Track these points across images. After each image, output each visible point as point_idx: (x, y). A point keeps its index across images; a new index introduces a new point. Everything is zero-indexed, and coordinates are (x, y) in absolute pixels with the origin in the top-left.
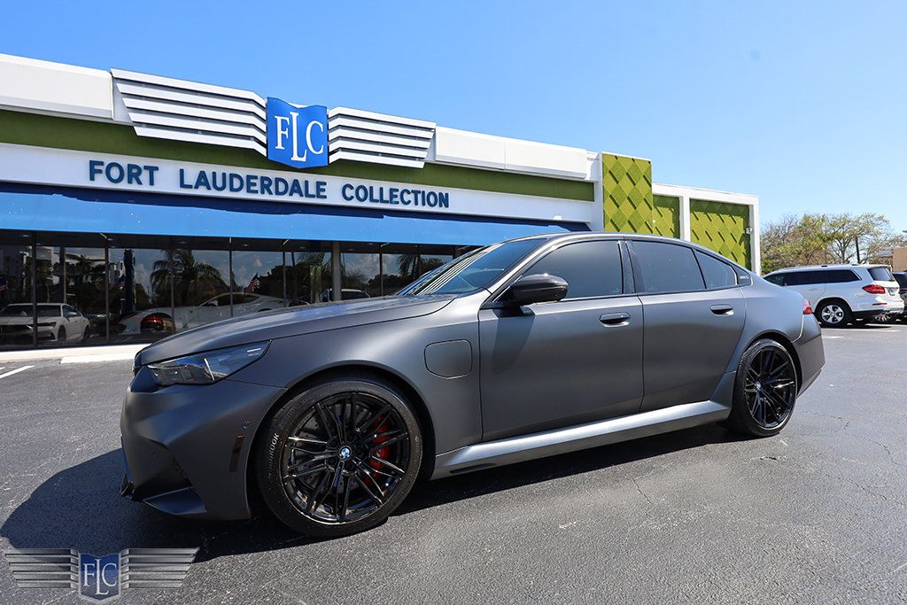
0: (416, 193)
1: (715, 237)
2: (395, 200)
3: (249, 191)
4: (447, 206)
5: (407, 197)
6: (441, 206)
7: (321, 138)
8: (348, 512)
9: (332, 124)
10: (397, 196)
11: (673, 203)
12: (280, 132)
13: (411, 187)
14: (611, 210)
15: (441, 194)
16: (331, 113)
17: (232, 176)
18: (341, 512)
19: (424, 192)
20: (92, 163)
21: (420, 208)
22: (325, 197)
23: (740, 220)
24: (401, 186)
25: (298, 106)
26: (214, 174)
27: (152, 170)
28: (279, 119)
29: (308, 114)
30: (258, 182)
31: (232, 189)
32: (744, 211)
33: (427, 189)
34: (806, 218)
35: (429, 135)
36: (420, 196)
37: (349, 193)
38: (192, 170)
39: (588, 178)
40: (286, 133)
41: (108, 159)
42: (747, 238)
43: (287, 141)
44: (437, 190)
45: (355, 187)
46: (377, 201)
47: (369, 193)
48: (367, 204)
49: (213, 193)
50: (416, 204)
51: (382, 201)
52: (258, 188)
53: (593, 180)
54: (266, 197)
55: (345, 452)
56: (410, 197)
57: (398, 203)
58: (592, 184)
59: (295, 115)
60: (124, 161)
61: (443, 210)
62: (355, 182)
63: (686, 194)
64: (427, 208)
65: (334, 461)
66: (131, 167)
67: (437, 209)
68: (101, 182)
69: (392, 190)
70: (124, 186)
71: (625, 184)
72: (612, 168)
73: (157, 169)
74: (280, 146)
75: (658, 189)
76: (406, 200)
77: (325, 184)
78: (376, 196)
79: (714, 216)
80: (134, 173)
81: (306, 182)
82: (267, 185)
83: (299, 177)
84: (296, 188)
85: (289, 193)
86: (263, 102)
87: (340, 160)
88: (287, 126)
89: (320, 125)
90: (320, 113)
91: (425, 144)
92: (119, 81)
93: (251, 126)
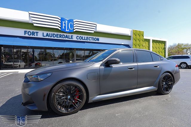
0: (92, 38)
1: (158, 48)
2: (87, 39)
3: (57, 37)
5: (90, 39)
7: (72, 26)
8: (69, 110)
9: (74, 23)
11: (148, 41)
12: (63, 25)
14: (134, 42)
16: (74, 21)
17: (53, 34)
18: (68, 110)
20: (25, 31)
21: (93, 41)
22: (73, 39)
23: (163, 44)
25: (67, 19)
26: (50, 34)
27: (37, 33)
28: (63, 22)
30: (59, 35)
31: (53, 37)
32: (164, 43)
33: (95, 37)
34: (179, 44)
35: (95, 25)
38: (45, 33)
39: (129, 35)
40: (65, 25)
41: (28, 30)
42: (165, 49)
43: (65, 27)
45: (79, 37)
47: (82, 38)
49: (50, 38)
51: (85, 40)
52: (59, 37)
53: (131, 35)
54: (60, 39)
55: (69, 97)
56: (91, 39)
58: (130, 36)
59: (67, 21)
60: (31, 31)
61: (98, 42)
63: (151, 38)
65: (66, 99)
66: (33, 32)
67: (96, 41)
68: (27, 35)
69: (87, 37)
70: (31, 36)
71: (138, 37)
72: (135, 33)
74: (63, 28)
75: (145, 38)
77: (73, 36)
78: (84, 38)
79: (157, 43)
80: (33, 33)
81: (69, 36)
82: (61, 36)
83: (68, 34)
84: (67, 37)
85: (65, 38)
86: (60, 19)
87: (76, 31)
88: (65, 23)
89: (72, 23)
90: (72, 21)
91: (94, 27)
92: (30, 14)
93: (58, 24)
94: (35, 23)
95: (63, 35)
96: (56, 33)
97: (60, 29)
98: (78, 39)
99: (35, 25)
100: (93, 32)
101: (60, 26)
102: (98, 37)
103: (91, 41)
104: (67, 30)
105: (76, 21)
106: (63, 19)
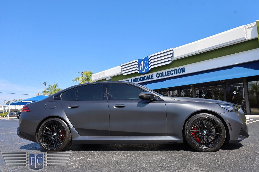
0: (174, 70)
2: (169, 74)
4: (184, 72)
5: (172, 72)
9: (149, 60)
10: (169, 73)
12: (140, 66)
15: (182, 68)
16: (149, 58)
19: (177, 69)
21: (176, 75)
22: (153, 78)
24: (170, 70)
25: (143, 59)
26: (135, 79)
27: (128, 80)
28: (140, 63)
31: (138, 81)
33: (177, 68)
35: (172, 52)
36: (176, 71)
37: (158, 75)
38: (133, 78)
39: (248, 38)
43: (142, 68)
44: (181, 67)
45: (159, 73)
46: (165, 76)
48: (163, 77)
50: (175, 74)
51: (166, 75)
57: (170, 75)
61: (183, 73)
62: (159, 72)
64: (178, 74)
67: (181, 74)
69: (168, 72)
73: (129, 80)
74: (141, 70)
76: (172, 74)
77: (153, 75)
81: (150, 76)
82: (143, 79)
83: (148, 75)
84: (148, 78)
85: (147, 79)
86: (138, 61)
87: (152, 69)
88: (141, 64)
89: (147, 61)
90: (147, 59)
91: (171, 55)
92: (121, 66)
93: (136, 67)
94: (124, 73)
95: (145, 77)
96: (139, 77)
97: (138, 72)
98: (159, 77)
99: (124, 75)
100: (170, 62)
101: (138, 69)
103: (174, 75)
104: (143, 71)
105: (151, 57)
106: (140, 61)
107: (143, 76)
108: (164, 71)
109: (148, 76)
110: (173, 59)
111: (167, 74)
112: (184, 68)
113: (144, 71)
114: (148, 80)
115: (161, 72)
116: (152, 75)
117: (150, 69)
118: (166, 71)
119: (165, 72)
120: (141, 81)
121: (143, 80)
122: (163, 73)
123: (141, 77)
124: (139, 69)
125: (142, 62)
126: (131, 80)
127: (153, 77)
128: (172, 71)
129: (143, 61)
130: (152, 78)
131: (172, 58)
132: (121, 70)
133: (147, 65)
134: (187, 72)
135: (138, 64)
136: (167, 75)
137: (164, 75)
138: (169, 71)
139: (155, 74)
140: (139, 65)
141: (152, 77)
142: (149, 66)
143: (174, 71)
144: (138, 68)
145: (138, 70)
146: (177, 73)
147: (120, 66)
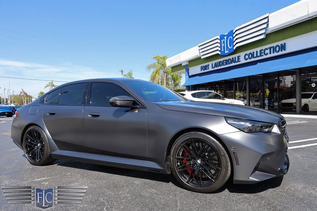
0: (270, 48)
2: (262, 54)
4: (285, 50)
6: (282, 51)
10: (262, 53)
12: (223, 45)
13: (268, 46)
15: (281, 44)
17: (220, 62)
19: (274, 47)
20: (201, 67)
21: (273, 55)
22: (240, 61)
24: (263, 48)
25: (226, 34)
26: (217, 62)
28: (222, 41)
29: (228, 36)
30: (225, 62)
31: (220, 66)
33: (274, 45)
36: (272, 49)
37: (247, 57)
38: (214, 62)
40: (224, 45)
41: (203, 65)
43: (224, 47)
44: (279, 43)
45: (248, 54)
46: (256, 57)
47: (252, 55)
48: (253, 60)
49: (217, 68)
50: (270, 53)
57: (263, 56)
61: (284, 52)
62: (248, 52)
64: (276, 54)
67: (280, 53)
68: (203, 71)
69: (261, 51)
70: (205, 71)
73: (209, 65)
74: (223, 50)
76: (266, 53)
77: (240, 56)
80: (206, 67)
81: (235, 58)
82: (227, 62)
83: (233, 56)
84: (233, 61)
85: (231, 63)
86: (219, 38)
87: (237, 47)
88: (224, 42)
89: (231, 37)
90: (231, 33)
91: (265, 26)
92: (199, 46)
93: (218, 46)
95: (229, 59)
96: (222, 60)
97: (219, 53)
98: (247, 59)
99: (202, 58)
100: (262, 37)
101: (219, 49)
102: (282, 42)
103: (269, 56)
104: (226, 52)
105: (237, 31)
106: (222, 37)
107: (227, 58)
108: (254, 50)
109: (233, 58)
110: (268, 32)
111: (259, 54)
112: (285, 44)
113: (228, 52)
114: (233, 64)
115: (251, 51)
116: (238, 57)
117: (235, 48)
118: (258, 49)
119: (257, 52)
120: (225, 65)
121: (226, 64)
122: (253, 52)
123: (225, 60)
124: (221, 49)
125: (224, 39)
126: (212, 64)
127: (240, 59)
128: (267, 49)
129: (225, 37)
130: (238, 61)
131: (266, 30)
132: (199, 52)
133: (232, 42)
134: (288, 50)
135: (219, 41)
136: (259, 56)
137: (255, 55)
138: (263, 50)
139: (242, 54)
140: (221, 44)
141: (238, 59)
142: (234, 44)
143: (269, 50)
144: (219, 47)
145: (220, 51)
146: (273, 53)
147: (197, 47)
